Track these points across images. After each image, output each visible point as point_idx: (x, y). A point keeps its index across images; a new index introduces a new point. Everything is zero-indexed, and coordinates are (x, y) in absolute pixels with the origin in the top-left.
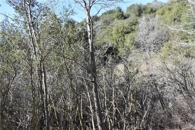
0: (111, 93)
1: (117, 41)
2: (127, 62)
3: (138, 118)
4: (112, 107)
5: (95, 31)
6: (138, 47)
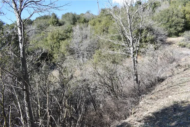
0: (45, 101)
1: (52, 47)
2: (62, 68)
3: (73, 123)
4: (47, 115)
5: (28, 35)
6: (72, 54)
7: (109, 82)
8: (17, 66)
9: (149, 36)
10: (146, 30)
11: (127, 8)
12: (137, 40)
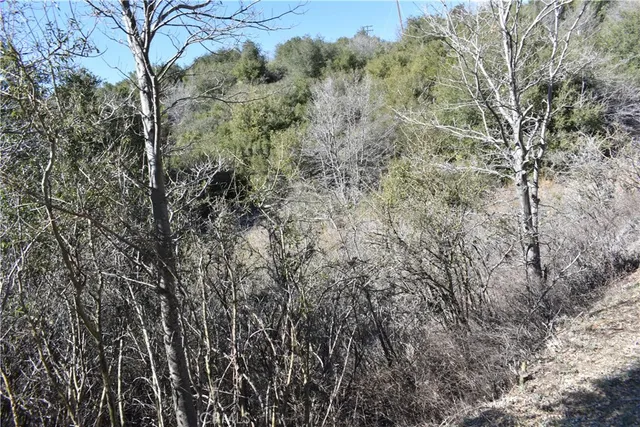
0: (226, 327)
1: (247, 152)
2: (279, 220)
3: (315, 403)
4: (230, 373)
5: (170, 117)
6: (311, 174)
7: (436, 271)
8: (139, 215)
9: (584, 107)
10: (570, 85)
11: (501, 11)
12: (537, 124)
